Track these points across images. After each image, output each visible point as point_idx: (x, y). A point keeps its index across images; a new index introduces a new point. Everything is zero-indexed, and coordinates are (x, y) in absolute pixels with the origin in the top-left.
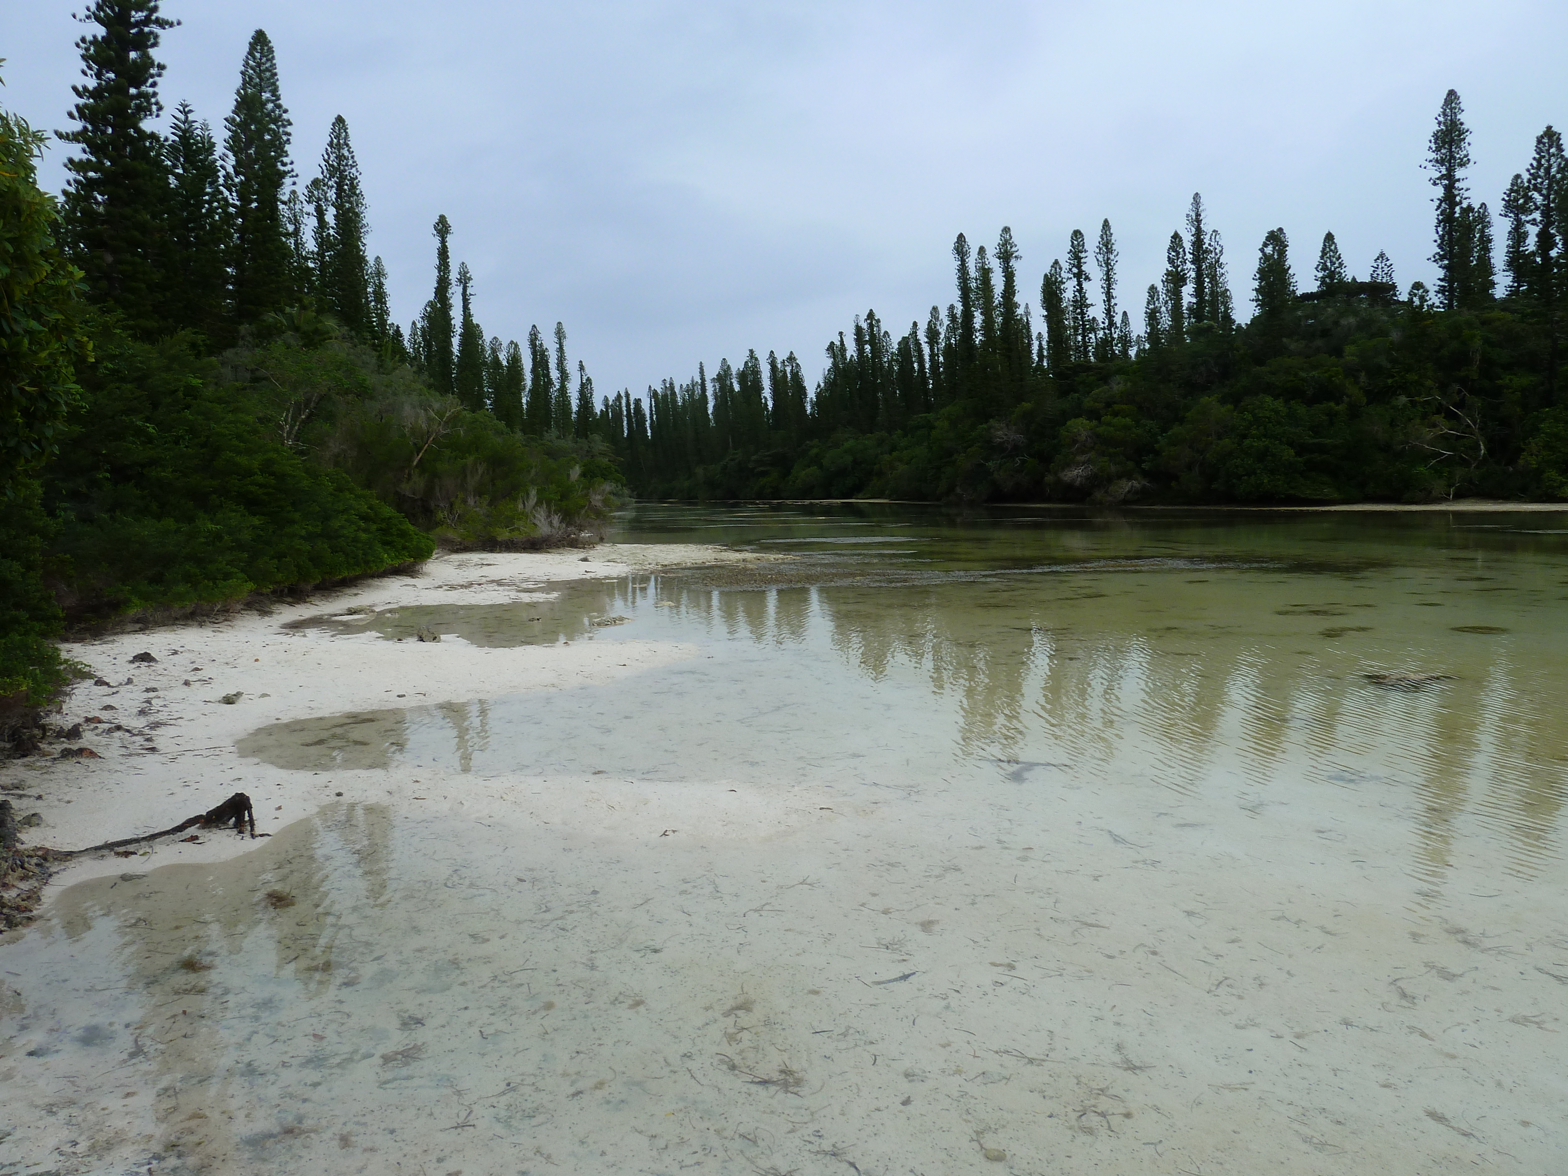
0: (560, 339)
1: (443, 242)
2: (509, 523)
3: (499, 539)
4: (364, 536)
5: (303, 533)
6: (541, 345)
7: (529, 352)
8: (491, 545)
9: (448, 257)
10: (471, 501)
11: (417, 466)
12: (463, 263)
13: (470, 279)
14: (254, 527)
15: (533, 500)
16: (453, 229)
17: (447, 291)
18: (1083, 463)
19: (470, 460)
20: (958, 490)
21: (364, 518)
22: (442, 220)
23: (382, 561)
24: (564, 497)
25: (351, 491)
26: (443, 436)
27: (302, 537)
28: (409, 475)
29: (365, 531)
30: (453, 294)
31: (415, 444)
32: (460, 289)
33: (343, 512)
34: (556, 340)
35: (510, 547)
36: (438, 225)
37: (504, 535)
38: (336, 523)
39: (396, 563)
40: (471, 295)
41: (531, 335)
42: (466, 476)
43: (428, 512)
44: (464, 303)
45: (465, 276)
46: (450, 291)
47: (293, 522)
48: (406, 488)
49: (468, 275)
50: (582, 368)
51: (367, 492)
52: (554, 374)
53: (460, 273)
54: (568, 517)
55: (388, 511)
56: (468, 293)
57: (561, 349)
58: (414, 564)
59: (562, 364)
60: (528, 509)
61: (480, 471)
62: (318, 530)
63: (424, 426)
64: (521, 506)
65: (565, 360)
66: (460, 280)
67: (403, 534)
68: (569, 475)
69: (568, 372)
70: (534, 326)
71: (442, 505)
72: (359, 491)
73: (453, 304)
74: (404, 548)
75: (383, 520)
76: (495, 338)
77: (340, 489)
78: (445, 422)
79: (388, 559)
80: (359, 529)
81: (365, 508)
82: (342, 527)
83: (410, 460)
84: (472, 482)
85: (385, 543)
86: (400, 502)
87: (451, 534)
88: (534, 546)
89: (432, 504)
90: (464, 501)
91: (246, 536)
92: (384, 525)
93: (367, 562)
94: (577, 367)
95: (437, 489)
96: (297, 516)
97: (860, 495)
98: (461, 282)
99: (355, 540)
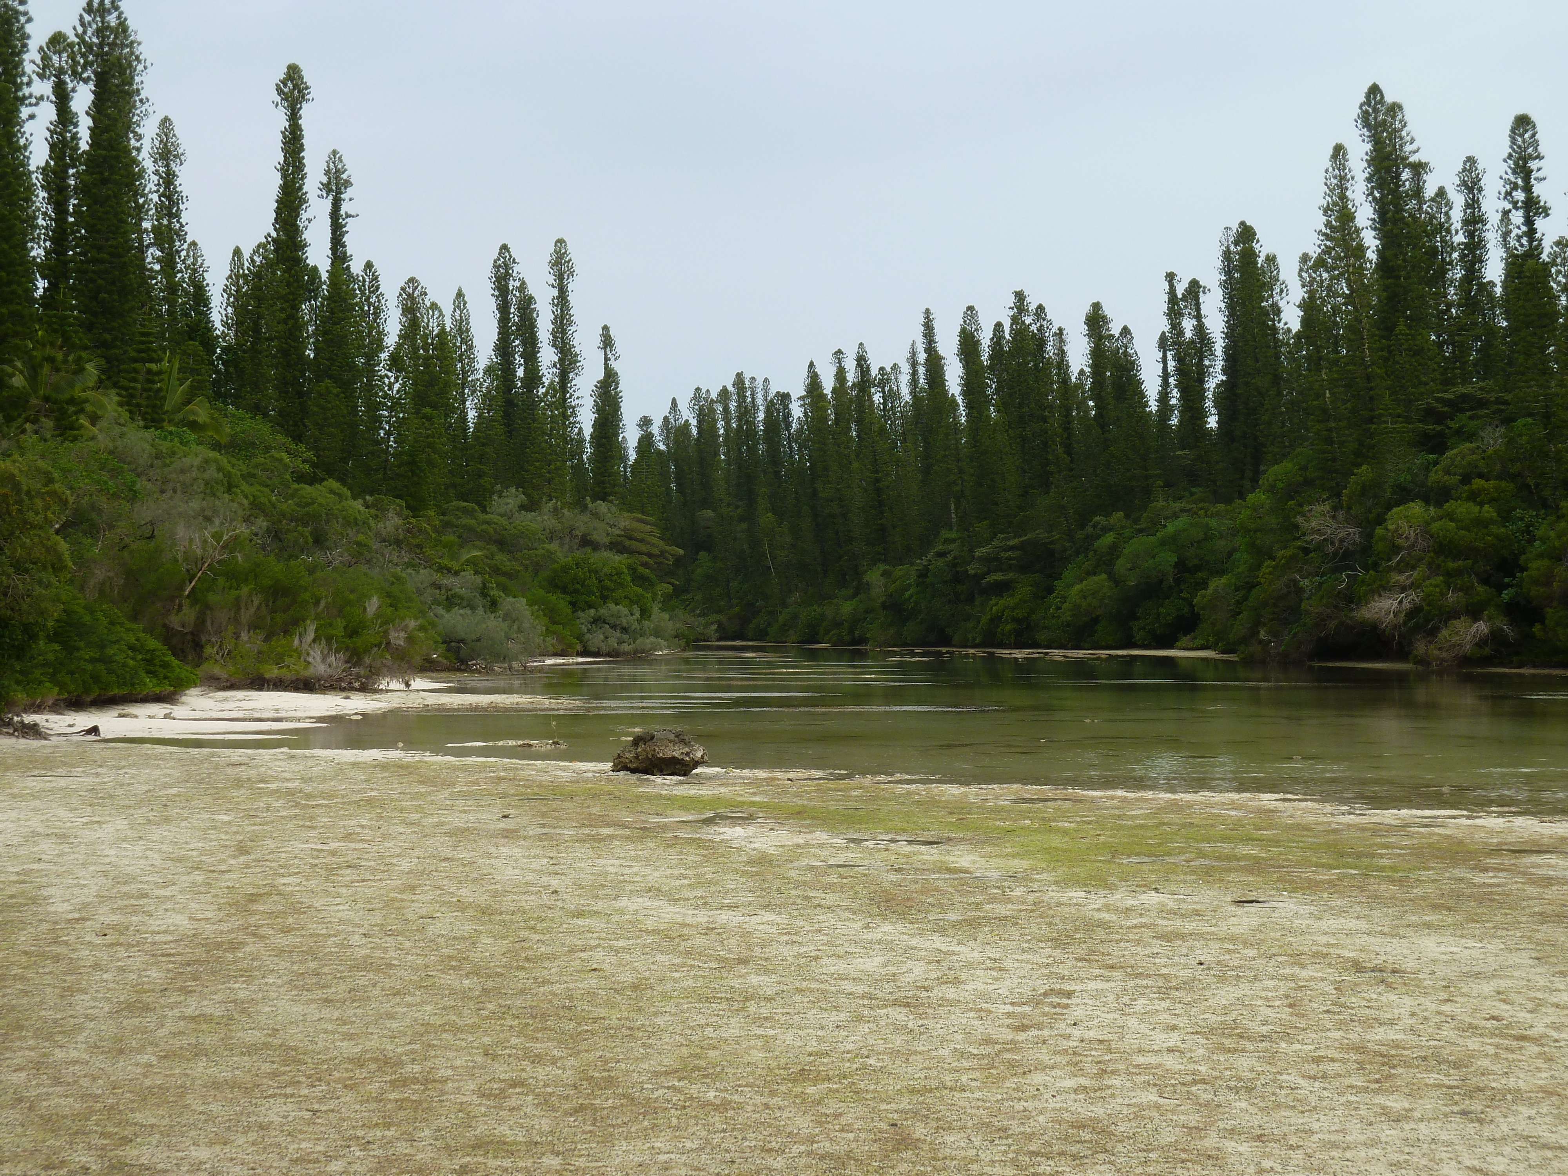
0: (560, 277)
1: (294, 117)
2: (279, 660)
3: (267, 676)
4: (131, 663)
5: (87, 657)
6: (522, 287)
7: (492, 305)
8: (259, 683)
9: (301, 148)
10: (244, 636)
11: (188, 596)
12: (334, 152)
13: (348, 183)
14: (56, 651)
15: (311, 636)
16: (314, 92)
17: (298, 215)
18: (1403, 589)
19: (245, 590)
20: (1263, 635)
21: (132, 648)
22: (293, 74)
23: (145, 684)
24: (353, 632)
25: (122, 625)
26: (220, 562)
27: (85, 660)
28: (180, 606)
29: (132, 659)
30: (310, 221)
31: (188, 571)
32: (327, 204)
33: (115, 642)
34: (551, 279)
35: (279, 685)
36: (285, 85)
37: (272, 672)
38: (110, 651)
39: (157, 690)
40: (348, 216)
41: (496, 267)
42: (240, 609)
43: (198, 647)
44: (334, 232)
45: (337, 178)
46: (304, 216)
47: (78, 649)
48: (175, 621)
49: (344, 176)
50: (607, 342)
51: (135, 626)
52: (547, 356)
53: (327, 172)
54: (355, 657)
55: (153, 643)
56: (342, 212)
57: (562, 300)
58: (174, 693)
59: (564, 332)
60: (305, 646)
61: (256, 603)
62: (97, 656)
63: (198, 551)
64: (296, 642)
65: (571, 323)
66: (327, 187)
67: (166, 665)
68: (365, 609)
69: (577, 350)
70: (504, 247)
71: (213, 640)
72: (129, 625)
73: (309, 241)
74: (165, 678)
75: (148, 651)
76: (412, 280)
77: (112, 623)
78: (222, 547)
79: (150, 685)
80: (128, 656)
81: (132, 640)
82: (114, 654)
83: (181, 588)
84: (246, 616)
85: (148, 672)
86: (168, 636)
87: (217, 670)
88: (306, 686)
89: (204, 639)
90: (237, 636)
91: (51, 657)
92: (148, 656)
93: (133, 685)
94: (598, 341)
95: (209, 623)
96: (82, 644)
97: (1185, 640)
98: (329, 191)
99: (125, 665)
